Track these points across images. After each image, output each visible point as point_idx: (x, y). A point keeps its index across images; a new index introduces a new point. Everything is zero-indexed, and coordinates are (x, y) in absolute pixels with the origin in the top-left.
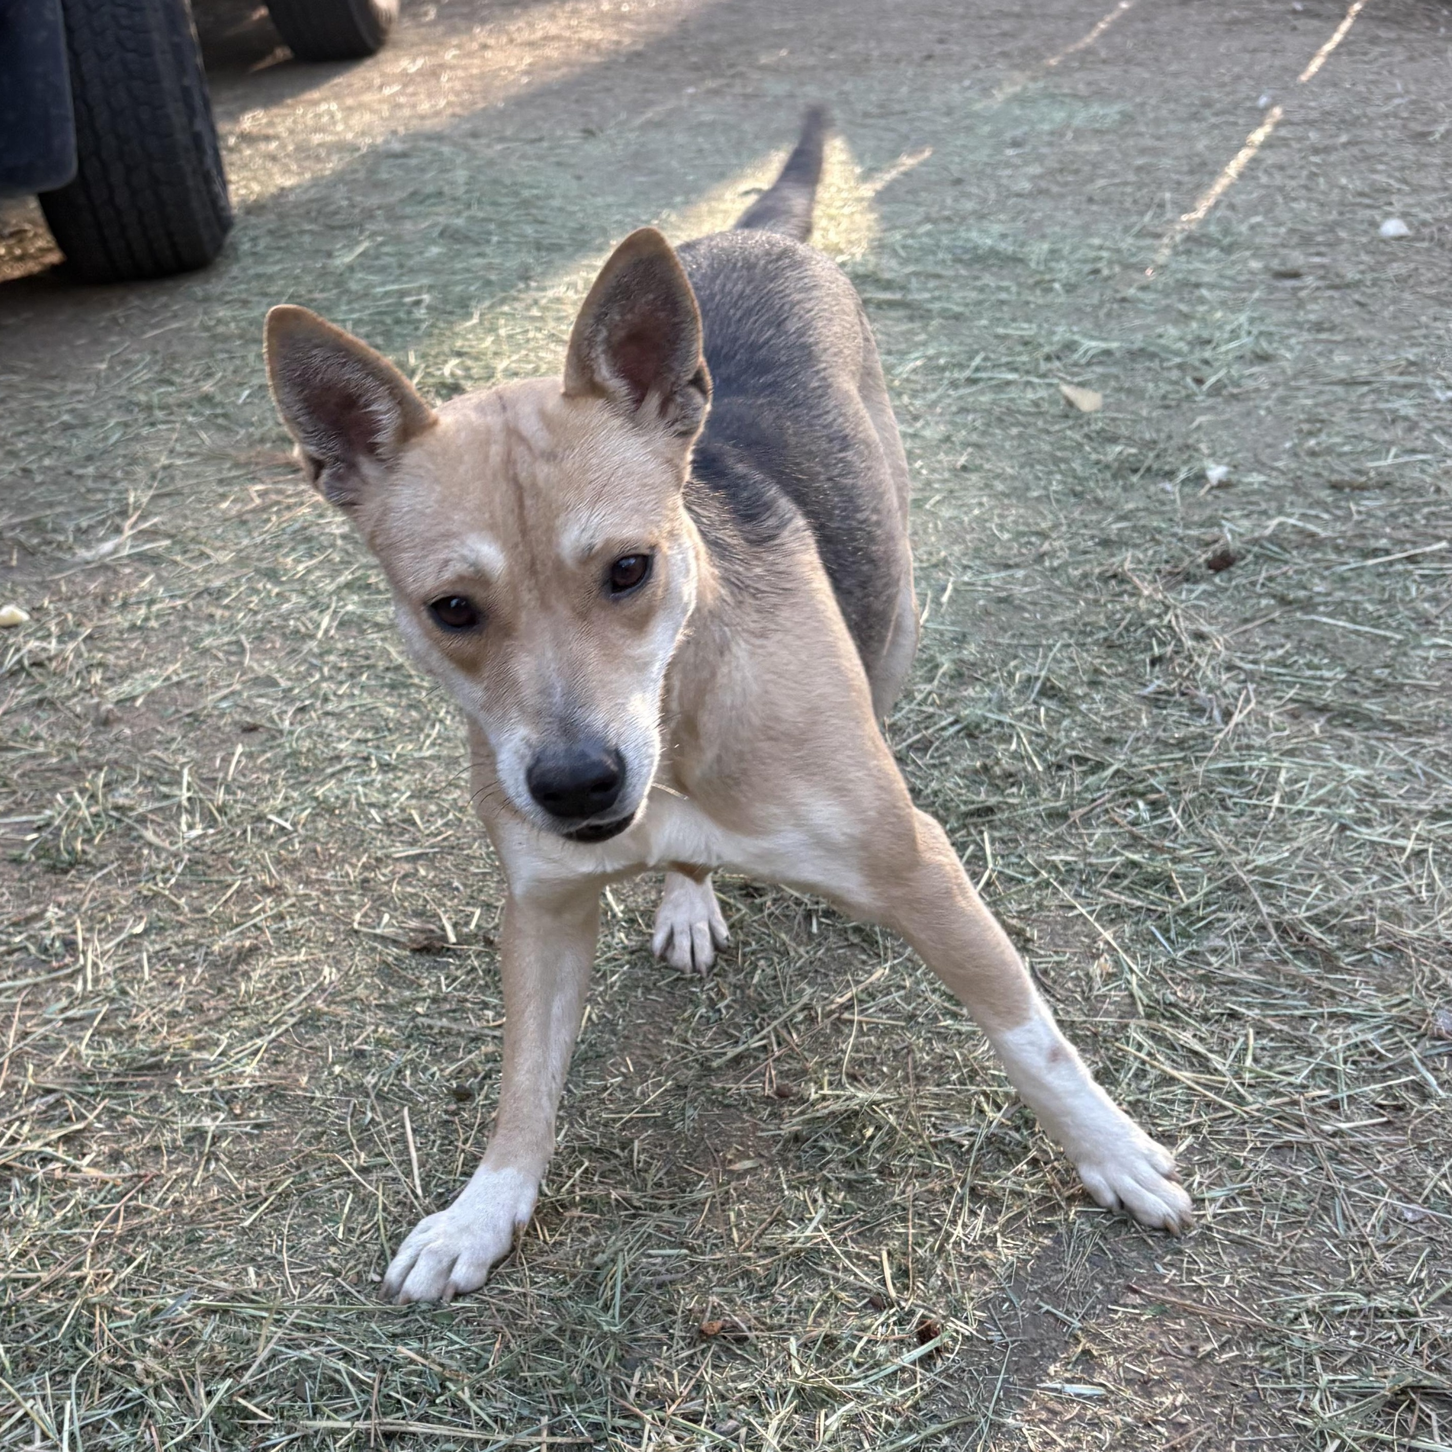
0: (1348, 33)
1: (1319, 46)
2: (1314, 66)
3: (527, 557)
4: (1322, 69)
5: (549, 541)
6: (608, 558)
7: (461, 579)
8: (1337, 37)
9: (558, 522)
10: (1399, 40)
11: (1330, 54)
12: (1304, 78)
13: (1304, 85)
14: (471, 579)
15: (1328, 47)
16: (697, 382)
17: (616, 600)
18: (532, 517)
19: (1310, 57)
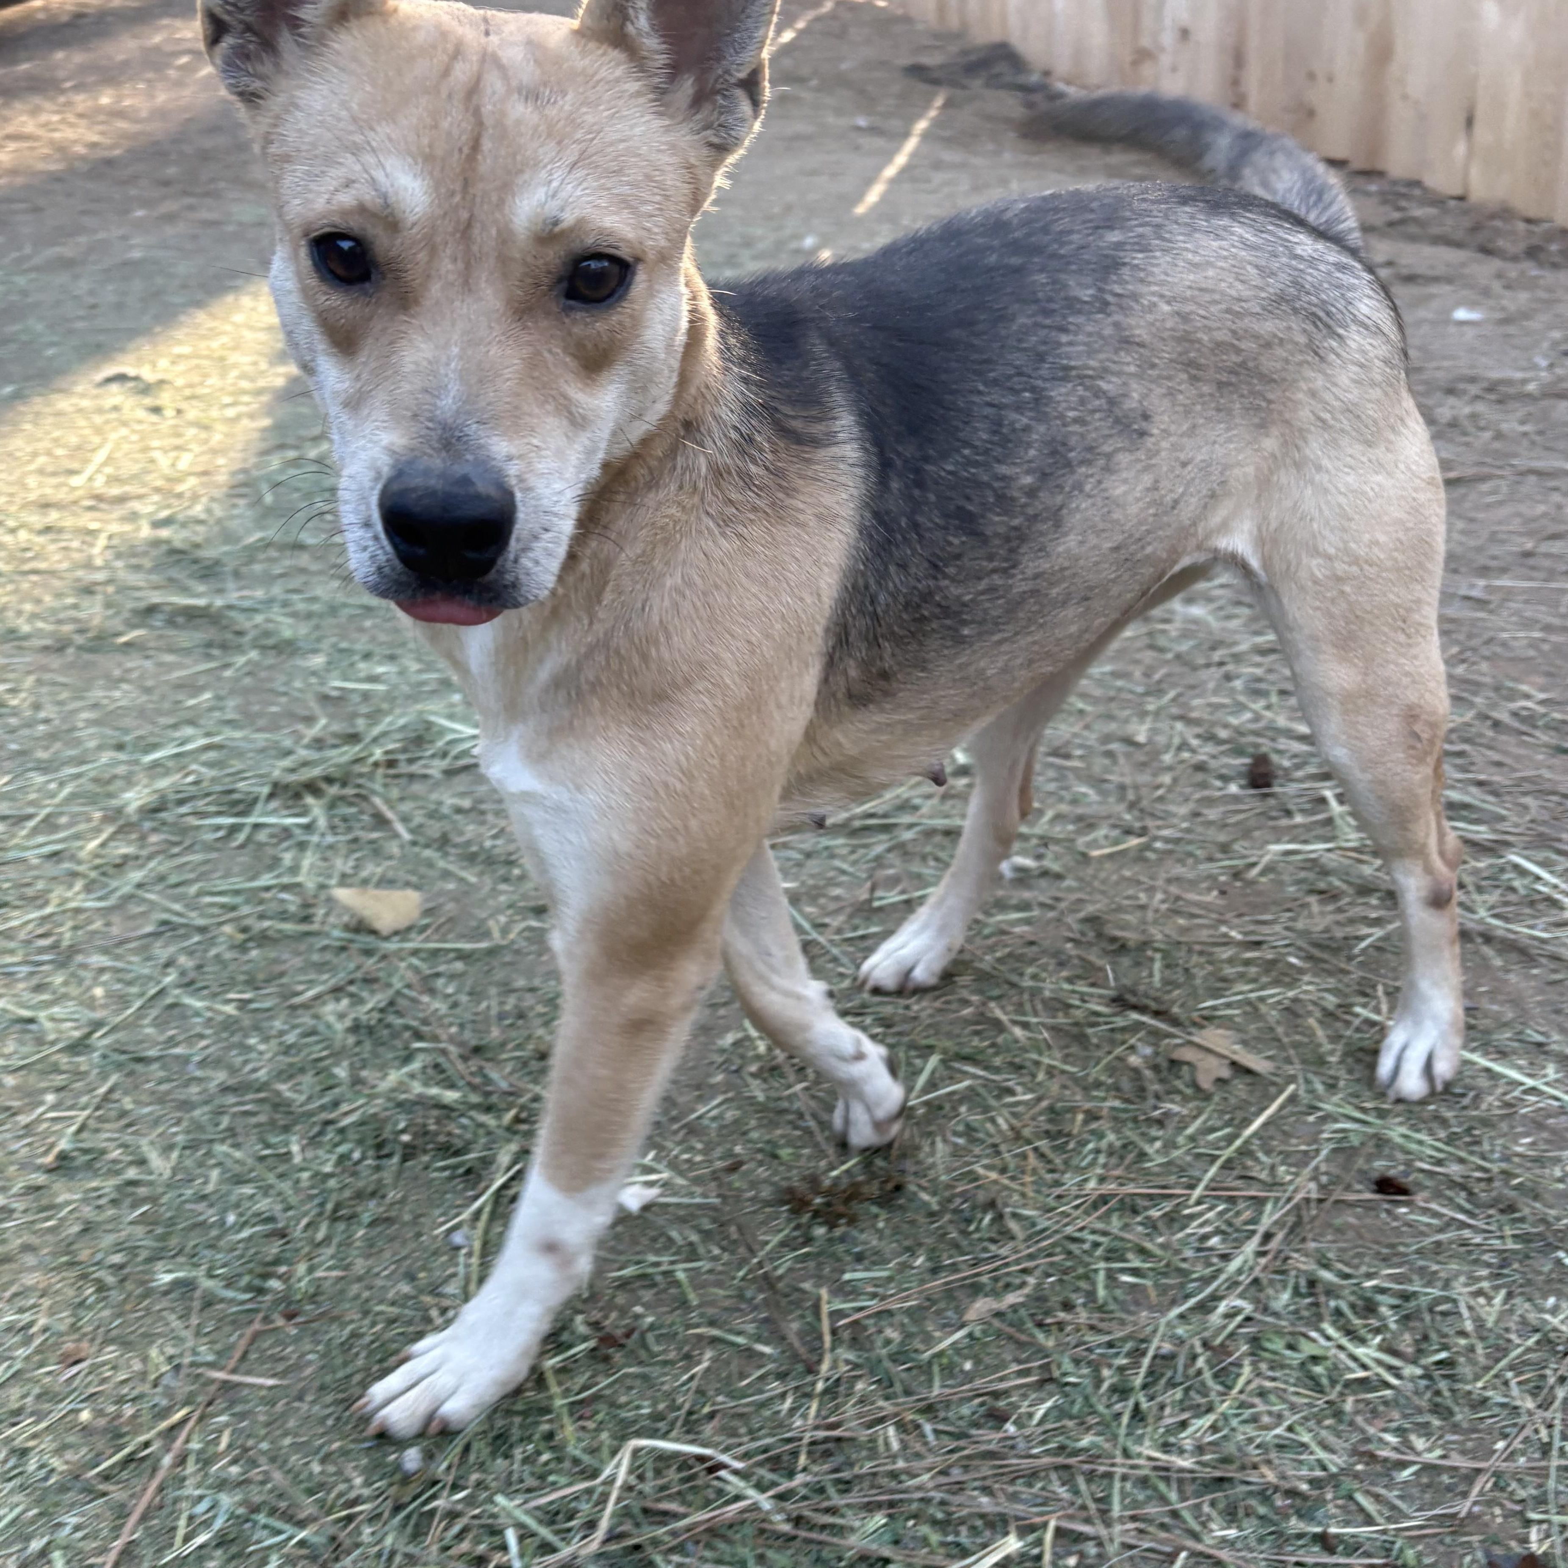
0: (914, 155)
1: (879, 169)
2: (873, 196)
3: (465, 215)
4: (884, 199)
5: (501, 203)
6: (577, 246)
7: (362, 209)
8: (901, 160)
9: (520, 180)
10: (962, 166)
11: (894, 182)
12: (860, 210)
13: (860, 220)
14: (374, 215)
15: (890, 171)
16: (751, 85)
17: (567, 310)
18: (485, 164)
19: (868, 182)
